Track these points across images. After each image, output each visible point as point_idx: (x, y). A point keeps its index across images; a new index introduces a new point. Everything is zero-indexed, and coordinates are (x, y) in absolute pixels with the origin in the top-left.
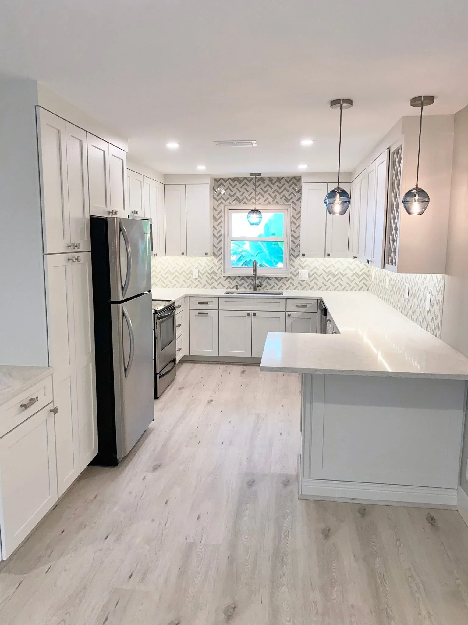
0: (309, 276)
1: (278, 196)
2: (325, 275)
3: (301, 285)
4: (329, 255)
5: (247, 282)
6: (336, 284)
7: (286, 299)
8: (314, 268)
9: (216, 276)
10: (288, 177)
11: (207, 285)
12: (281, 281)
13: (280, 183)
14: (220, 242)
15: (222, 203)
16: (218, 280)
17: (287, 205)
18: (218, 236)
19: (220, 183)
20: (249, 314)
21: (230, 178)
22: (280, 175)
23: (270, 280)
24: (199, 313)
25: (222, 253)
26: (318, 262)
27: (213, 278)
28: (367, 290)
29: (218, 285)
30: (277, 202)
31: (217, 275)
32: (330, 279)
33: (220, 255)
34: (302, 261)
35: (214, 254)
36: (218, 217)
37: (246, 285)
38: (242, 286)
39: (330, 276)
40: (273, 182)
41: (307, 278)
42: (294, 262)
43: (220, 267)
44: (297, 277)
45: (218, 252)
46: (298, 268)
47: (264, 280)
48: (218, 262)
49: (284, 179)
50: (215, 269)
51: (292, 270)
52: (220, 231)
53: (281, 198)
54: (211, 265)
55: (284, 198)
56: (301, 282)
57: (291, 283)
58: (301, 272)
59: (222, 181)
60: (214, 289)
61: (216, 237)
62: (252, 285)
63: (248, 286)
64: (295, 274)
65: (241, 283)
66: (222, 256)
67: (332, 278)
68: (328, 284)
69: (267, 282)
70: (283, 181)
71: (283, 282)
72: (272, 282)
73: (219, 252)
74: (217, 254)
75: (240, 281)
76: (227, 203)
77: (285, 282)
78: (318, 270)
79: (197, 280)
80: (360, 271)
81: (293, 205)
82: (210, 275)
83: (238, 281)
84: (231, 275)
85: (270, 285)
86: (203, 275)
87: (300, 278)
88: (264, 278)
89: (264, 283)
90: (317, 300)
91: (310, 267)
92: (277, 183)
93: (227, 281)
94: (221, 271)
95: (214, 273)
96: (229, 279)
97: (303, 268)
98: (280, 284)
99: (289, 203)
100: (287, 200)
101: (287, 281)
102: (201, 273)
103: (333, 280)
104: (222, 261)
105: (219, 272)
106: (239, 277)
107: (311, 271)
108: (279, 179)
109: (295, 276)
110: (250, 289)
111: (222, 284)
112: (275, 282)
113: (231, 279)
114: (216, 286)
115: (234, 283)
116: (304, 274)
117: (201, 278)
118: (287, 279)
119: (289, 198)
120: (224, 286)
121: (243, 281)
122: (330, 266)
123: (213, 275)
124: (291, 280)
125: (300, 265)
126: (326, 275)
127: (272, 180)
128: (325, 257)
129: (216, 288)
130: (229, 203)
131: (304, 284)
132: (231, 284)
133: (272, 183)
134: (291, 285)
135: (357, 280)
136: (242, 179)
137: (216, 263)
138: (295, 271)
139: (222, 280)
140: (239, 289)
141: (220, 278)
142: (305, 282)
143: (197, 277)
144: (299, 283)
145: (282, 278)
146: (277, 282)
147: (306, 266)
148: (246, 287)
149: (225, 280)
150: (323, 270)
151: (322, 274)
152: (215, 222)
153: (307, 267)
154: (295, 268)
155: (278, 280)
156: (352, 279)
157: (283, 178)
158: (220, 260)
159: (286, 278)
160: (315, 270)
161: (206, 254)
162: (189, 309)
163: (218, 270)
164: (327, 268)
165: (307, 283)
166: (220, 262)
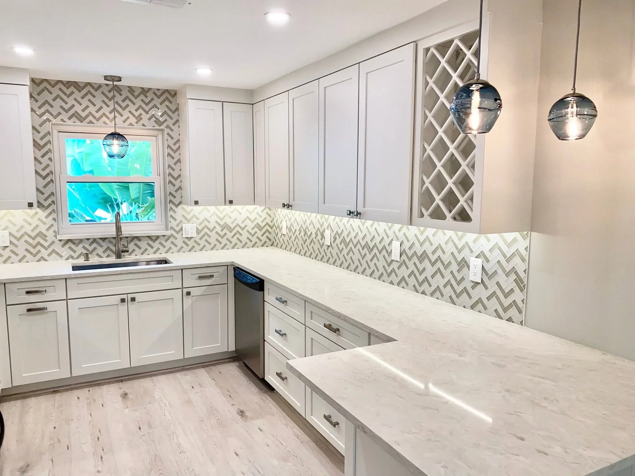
0: (198, 231)
1: (145, 117)
2: (218, 229)
3: (188, 245)
4: (231, 202)
5: (101, 246)
6: (234, 240)
7: (182, 270)
8: (203, 221)
9: (46, 241)
10: (158, 90)
11: (28, 255)
12: (158, 242)
13: (146, 97)
14: (48, 183)
15: (48, 120)
16: (49, 246)
17: (159, 130)
18: (44, 174)
19: (42, 87)
20: (123, 300)
21: (61, 82)
22: (146, 86)
23: (140, 240)
24: (29, 310)
25: (53, 202)
26: (209, 211)
27: (39, 243)
28: (272, 245)
29: (49, 255)
30: (144, 125)
31: (47, 238)
32: (226, 234)
33: (50, 205)
34: (186, 211)
35: (40, 205)
36: (42, 143)
37: (100, 250)
38: (95, 253)
39: (225, 231)
40: (136, 94)
41: (194, 235)
42: (175, 212)
43: (52, 225)
44: (180, 233)
45: (46, 200)
46: (181, 221)
47: (132, 241)
48: (47, 217)
49: (151, 92)
50: (43, 228)
51: (173, 224)
52: (48, 165)
53: (149, 119)
54: (35, 222)
55: (154, 118)
56: (186, 241)
57: (172, 243)
58: (185, 226)
59: (45, 84)
60: (43, 262)
61: (40, 175)
62: (111, 250)
63: (104, 252)
64: (178, 229)
65: (91, 248)
66: (53, 207)
67: (228, 232)
68: (224, 241)
69: (136, 245)
70: (150, 95)
71: (160, 243)
72: (143, 244)
73: (49, 201)
74: (46, 204)
75: (90, 245)
76: (58, 121)
77: (163, 242)
78: (209, 222)
79: (8, 249)
80: (262, 222)
81: (167, 131)
82: (34, 239)
83: (87, 246)
84: (74, 236)
85: (140, 248)
86: (18, 240)
87: (184, 236)
88: (129, 239)
89: (131, 247)
90: (227, 266)
91: (198, 219)
92: (142, 97)
93: (67, 246)
94: (55, 232)
95: (40, 234)
96: (70, 244)
97: (188, 221)
98: (156, 245)
99: (161, 128)
100: (158, 122)
101: (166, 241)
102: (15, 237)
103: (229, 235)
104: (54, 215)
105: (50, 235)
106: (88, 239)
107: (200, 224)
108: (144, 91)
109: (178, 232)
110: (108, 256)
111: (57, 253)
112: (148, 244)
113: (74, 244)
114: (46, 257)
115: (80, 249)
116: (190, 229)
117: (16, 246)
118: (166, 238)
119: (161, 119)
120: (61, 256)
121: (94, 245)
122: (225, 216)
123: (39, 239)
124: (172, 239)
125: (183, 216)
126: (221, 229)
127: (134, 92)
128: (225, 204)
129: (46, 260)
130: (62, 120)
131: (191, 243)
132: (75, 252)
133: (133, 96)
134: (173, 247)
135: (259, 234)
136: (82, 85)
137: (44, 220)
138: (177, 226)
139: (57, 247)
140: (90, 258)
141: (53, 242)
142: (193, 240)
143: (8, 245)
144: (184, 242)
145: (158, 237)
146: (151, 242)
147: (192, 217)
148: (102, 254)
149: (63, 246)
150: (216, 222)
151: (215, 227)
152: (37, 151)
153: (194, 219)
154: (178, 222)
155: (152, 240)
156: (253, 232)
157: (150, 89)
158: (50, 214)
159: (164, 236)
160: (206, 223)
161: (30, 205)
162: (7, 305)
163: (48, 230)
164: (222, 220)
165: (195, 241)
166: (51, 217)
